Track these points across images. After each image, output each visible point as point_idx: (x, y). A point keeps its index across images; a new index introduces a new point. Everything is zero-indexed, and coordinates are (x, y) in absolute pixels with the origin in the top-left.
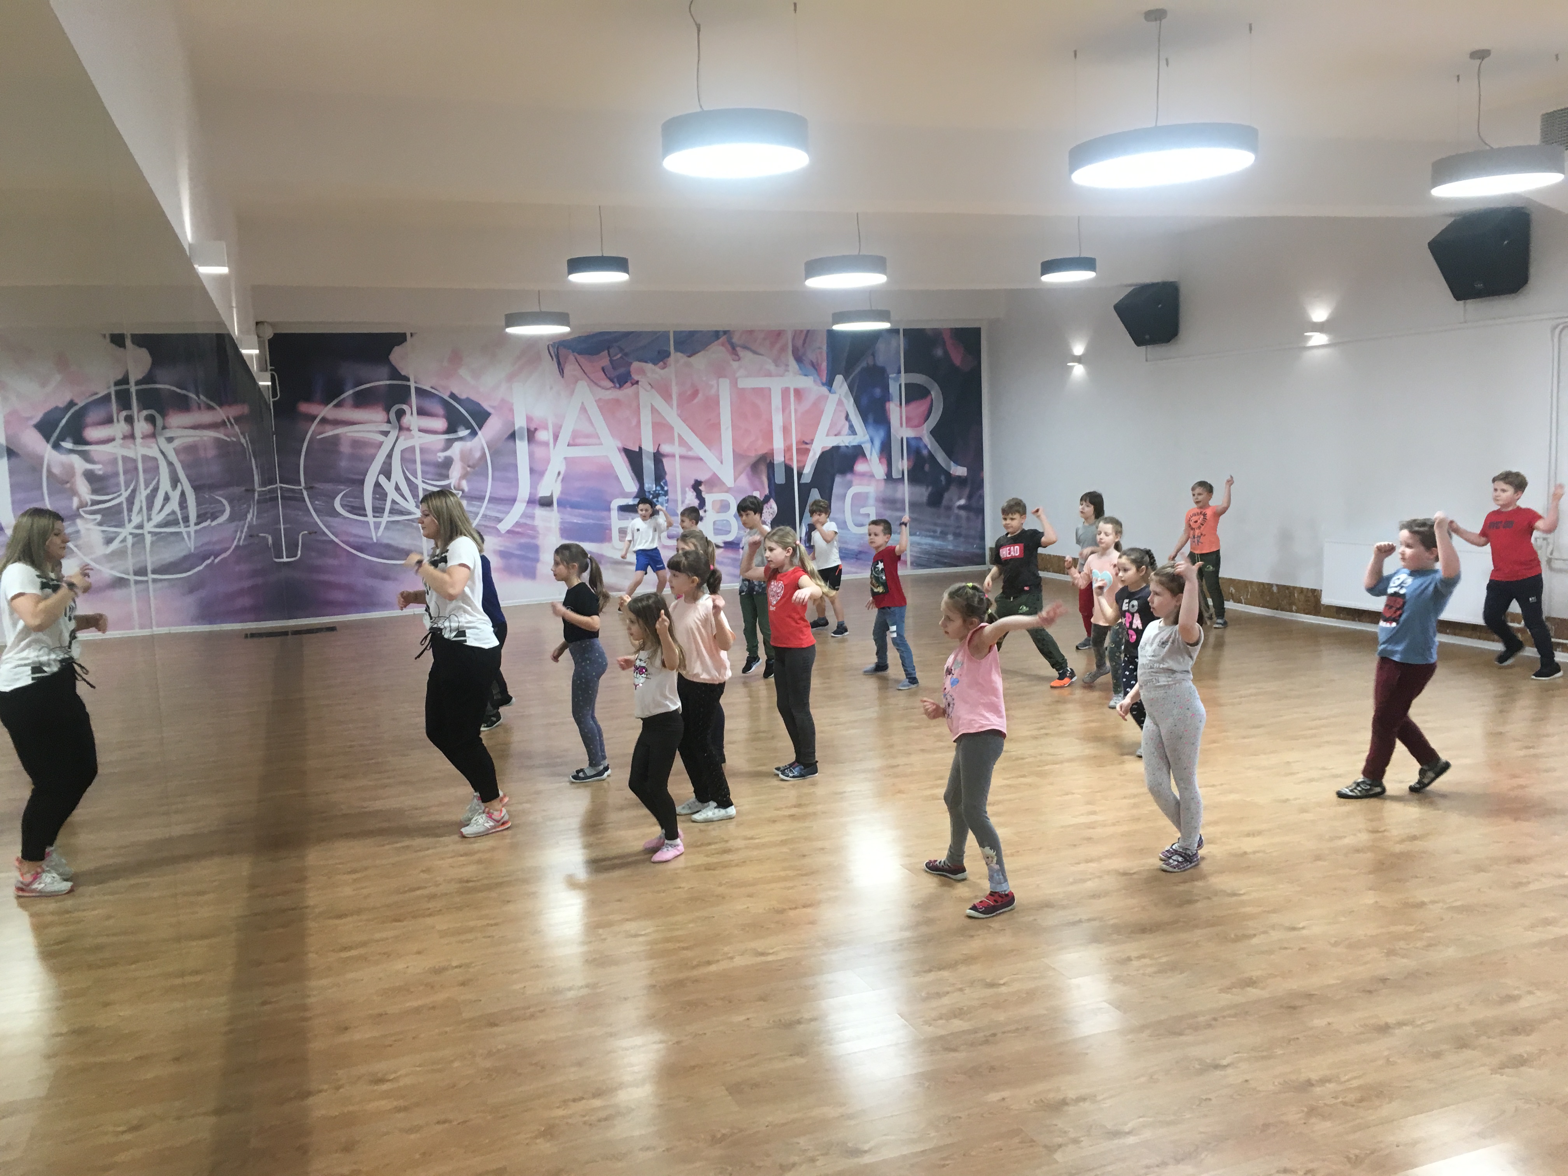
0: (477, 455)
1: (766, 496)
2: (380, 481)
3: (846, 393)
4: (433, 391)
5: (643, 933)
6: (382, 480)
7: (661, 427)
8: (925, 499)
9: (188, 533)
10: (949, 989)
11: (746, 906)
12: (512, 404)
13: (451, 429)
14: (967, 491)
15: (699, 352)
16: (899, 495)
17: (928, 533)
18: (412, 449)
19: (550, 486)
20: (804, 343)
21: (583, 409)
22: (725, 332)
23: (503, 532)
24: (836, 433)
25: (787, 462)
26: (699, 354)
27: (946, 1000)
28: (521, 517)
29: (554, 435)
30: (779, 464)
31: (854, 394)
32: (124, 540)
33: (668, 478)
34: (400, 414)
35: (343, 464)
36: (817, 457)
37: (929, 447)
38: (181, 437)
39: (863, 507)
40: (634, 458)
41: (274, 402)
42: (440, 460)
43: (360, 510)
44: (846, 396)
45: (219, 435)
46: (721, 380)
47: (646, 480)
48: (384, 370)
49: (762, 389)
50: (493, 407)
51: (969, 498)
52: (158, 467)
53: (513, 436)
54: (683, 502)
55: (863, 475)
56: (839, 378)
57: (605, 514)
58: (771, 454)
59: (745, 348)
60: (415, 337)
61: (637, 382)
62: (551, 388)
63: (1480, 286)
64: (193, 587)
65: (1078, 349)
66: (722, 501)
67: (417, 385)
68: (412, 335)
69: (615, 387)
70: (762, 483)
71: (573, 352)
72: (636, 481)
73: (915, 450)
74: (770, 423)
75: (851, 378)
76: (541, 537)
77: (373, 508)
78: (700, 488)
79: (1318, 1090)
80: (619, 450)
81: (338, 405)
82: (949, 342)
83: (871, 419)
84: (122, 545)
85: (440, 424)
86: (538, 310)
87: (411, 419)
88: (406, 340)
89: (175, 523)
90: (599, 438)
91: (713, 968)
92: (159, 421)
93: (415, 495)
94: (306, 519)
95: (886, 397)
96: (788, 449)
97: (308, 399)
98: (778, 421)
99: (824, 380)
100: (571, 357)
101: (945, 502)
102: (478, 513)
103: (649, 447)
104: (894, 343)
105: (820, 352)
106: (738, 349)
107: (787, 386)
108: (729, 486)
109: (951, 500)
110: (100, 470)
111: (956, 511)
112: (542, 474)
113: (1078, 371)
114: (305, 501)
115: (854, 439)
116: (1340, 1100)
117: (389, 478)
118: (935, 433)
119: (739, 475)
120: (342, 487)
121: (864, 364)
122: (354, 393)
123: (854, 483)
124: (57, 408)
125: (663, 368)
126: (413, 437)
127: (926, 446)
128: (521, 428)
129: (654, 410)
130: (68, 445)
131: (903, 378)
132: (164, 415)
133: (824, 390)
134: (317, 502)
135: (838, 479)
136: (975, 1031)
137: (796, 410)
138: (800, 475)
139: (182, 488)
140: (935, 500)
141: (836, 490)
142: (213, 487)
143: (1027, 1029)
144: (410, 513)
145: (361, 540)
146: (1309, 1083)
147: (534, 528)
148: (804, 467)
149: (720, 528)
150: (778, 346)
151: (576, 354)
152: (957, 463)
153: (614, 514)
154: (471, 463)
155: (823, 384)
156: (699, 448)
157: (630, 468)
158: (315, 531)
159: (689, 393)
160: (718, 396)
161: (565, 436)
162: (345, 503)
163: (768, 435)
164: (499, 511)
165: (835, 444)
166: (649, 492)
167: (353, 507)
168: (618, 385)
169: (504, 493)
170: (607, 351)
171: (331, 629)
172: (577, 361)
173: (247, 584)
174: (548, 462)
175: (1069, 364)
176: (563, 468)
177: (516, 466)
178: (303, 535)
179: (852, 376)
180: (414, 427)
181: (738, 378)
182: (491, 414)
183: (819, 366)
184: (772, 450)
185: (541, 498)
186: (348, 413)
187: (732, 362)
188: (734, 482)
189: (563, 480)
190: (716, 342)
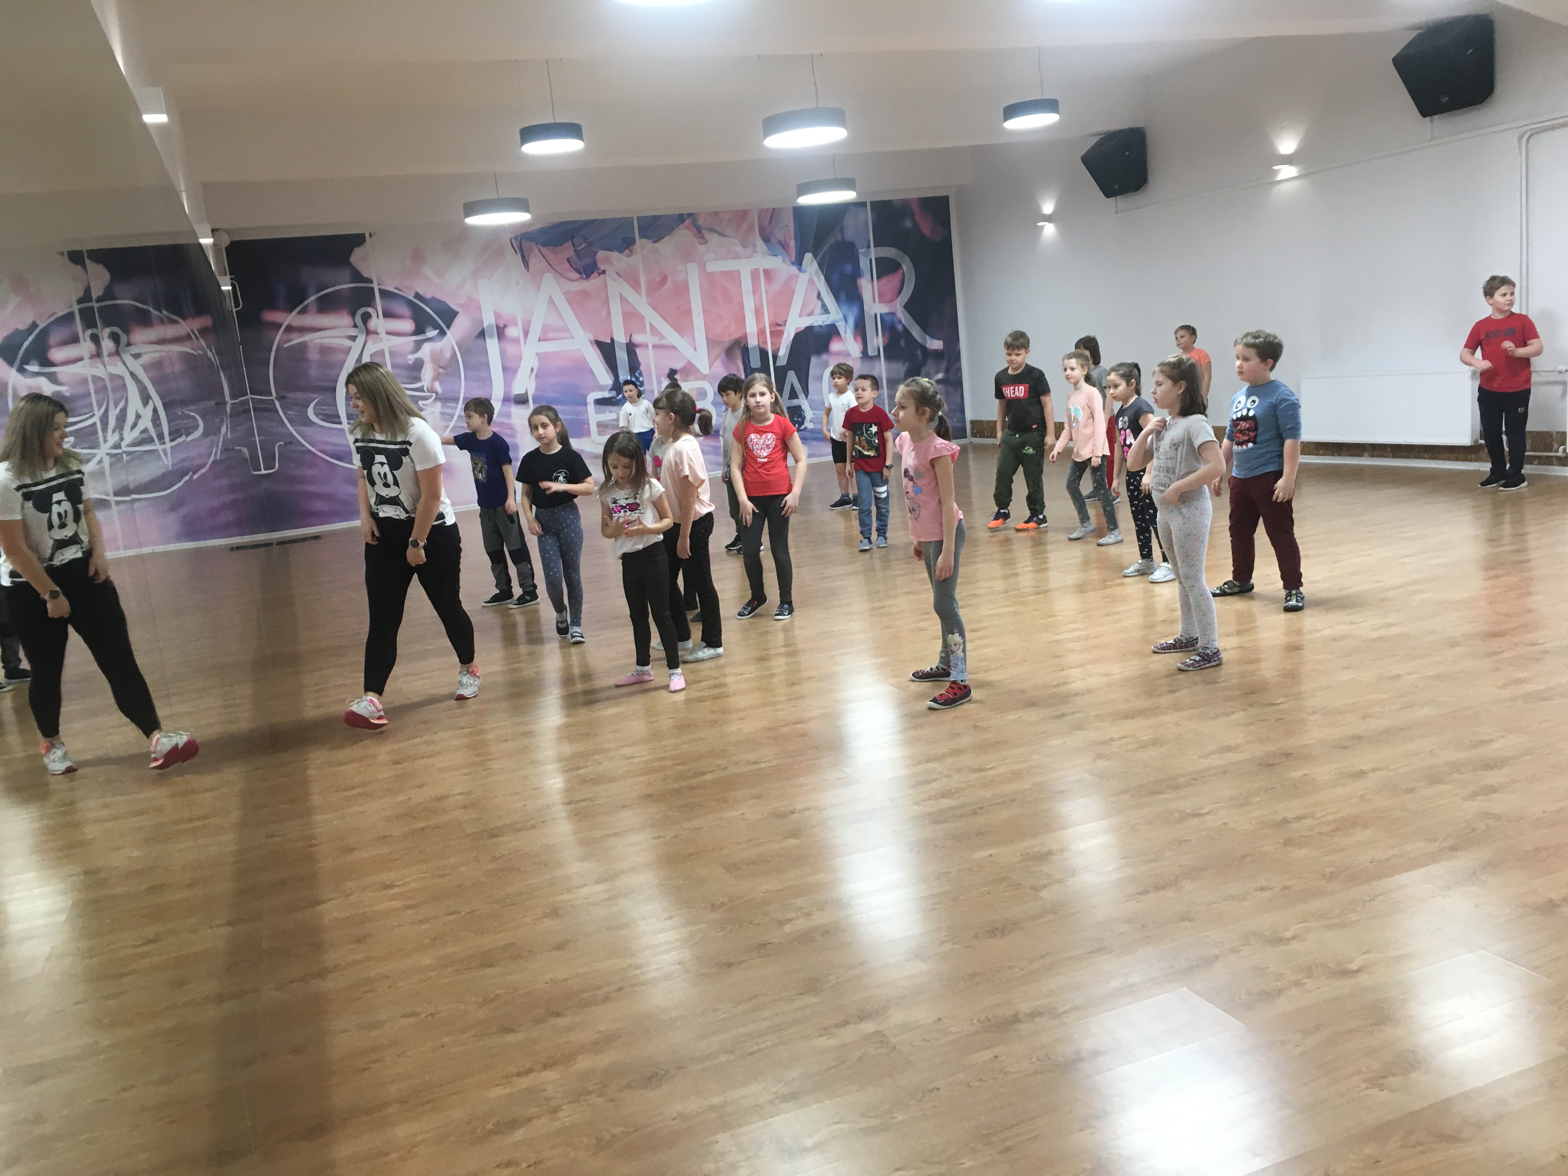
0: (448, 355)
3: (817, 271)
4: (396, 291)
5: (638, 755)
7: (631, 316)
8: (901, 373)
9: (165, 451)
10: (937, 777)
11: (737, 727)
12: (479, 302)
13: (419, 330)
14: (944, 364)
15: (662, 238)
18: (381, 353)
19: (524, 384)
20: (770, 222)
21: (551, 302)
22: (690, 215)
24: (809, 312)
25: (761, 345)
27: (934, 785)
30: (754, 348)
31: (825, 272)
32: (100, 462)
33: (642, 368)
34: (366, 317)
35: (314, 372)
36: (792, 338)
37: (903, 322)
38: (145, 353)
40: (607, 350)
41: (237, 312)
42: (410, 362)
43: (334, 418)
44: (817, 275)
45: (186, 348)
46: (689, 265)
47: (620, 372)
48: (346, 274)
49: (731, 272)
50: (460, 306)
51: (947, 371)
52: (125, 385)
53: (482, 334)
55: (837, 351)
56: (808, 256)
57: (582, 409)
58: (745, 337)
59: (712, 230)
61: (604, 272)
62: (517, 283)
63: (1445, 100)
64: (175, 504)
65: (1048, 208)
66: (699, 388)
67: (382, 287)
68: (370, 235)
69: (582, 278)
70: (738, 367)
71: (537, 244)
72: (611, 374)
73: (889, 326)
74: (741, 306)
75: (820, 256)
76: (519, 435)
77: (347, 415)
78: (676, 377)
79: (1295, 825)
80: (591, 343)
81: (303, 311)
82: (917, 212)
83: (843, 296)
84: (98, 467)
85: (408, 325)
86: (496, 197)
87: (377, 322)
88: (365, 241)
89: (151, 440)
90: (570, 331)
91: (708, 777)
92: (124, 338)
94: (280, 430)
95: (857, 273)
96: (761, 332)
97: (272, 306)
99: (793, 260)
100: (536, 250)
102: (454, 415)
103: (621, 338)
104: (861, 215)
105: (787, 230)
106: (703, 231)
108: (704, 372)
110: (67, 391)
112: (515, 371)
113: (1049, 230)
114: (277, 411)
116: (1316, 831)
118: (907, 307)
119: (714, 360)
120: (316, 396)
121: (832, 241)
122: (316, 299)
124: (17, 332)
125: (628, 256)
126: (381, 340)
127: (900, 321)
128: (490, 325)
129: (623, 299)
130: (33, 368)
131: (874, 253)
132: (127, 331)
133: (794, 269)
134: (290, 412)
135: (814, 360)
136: (963, 806)
137: (767, 292)
138: (775, 357)
139: (154, 403)
141: (813, 371)
142: (184, 403)
143: (1013, 801)
145: (338, 448)
146: (1286, 821)
147: (511, 427)
148: (779, 349)
150: (744, 227)
151: (539, 246)
152: (933, 336)
153: (591, 407)
154: (442, 364)
155: (793, 263)
156: (672, 337)
157: (603, 361)
158: (291, 441)
159: (658, 279)
160: (687, 282)
161: (535, 331)
162: (318, 412)
163: (741, 319)
165: (808, 325)
167: (327, 415)
168: (584, 276)
170: (570, 242)
171: (316, 537)
172: (541, 253)
173: (229, 498)
175: (1039, 224)
176: (535, 364)
177: (488, 364)
178: (279, 446)
179: (821, 253)
180: (381, 330)
181: (706, 262)
182: (458, 313)
183: (788, 245)
184: (746, 334)
185: (516, 395)
186: (313, 319)
187: (699, 246)
188: (710, 369)
189: (536, 376)
190: (681, 226)
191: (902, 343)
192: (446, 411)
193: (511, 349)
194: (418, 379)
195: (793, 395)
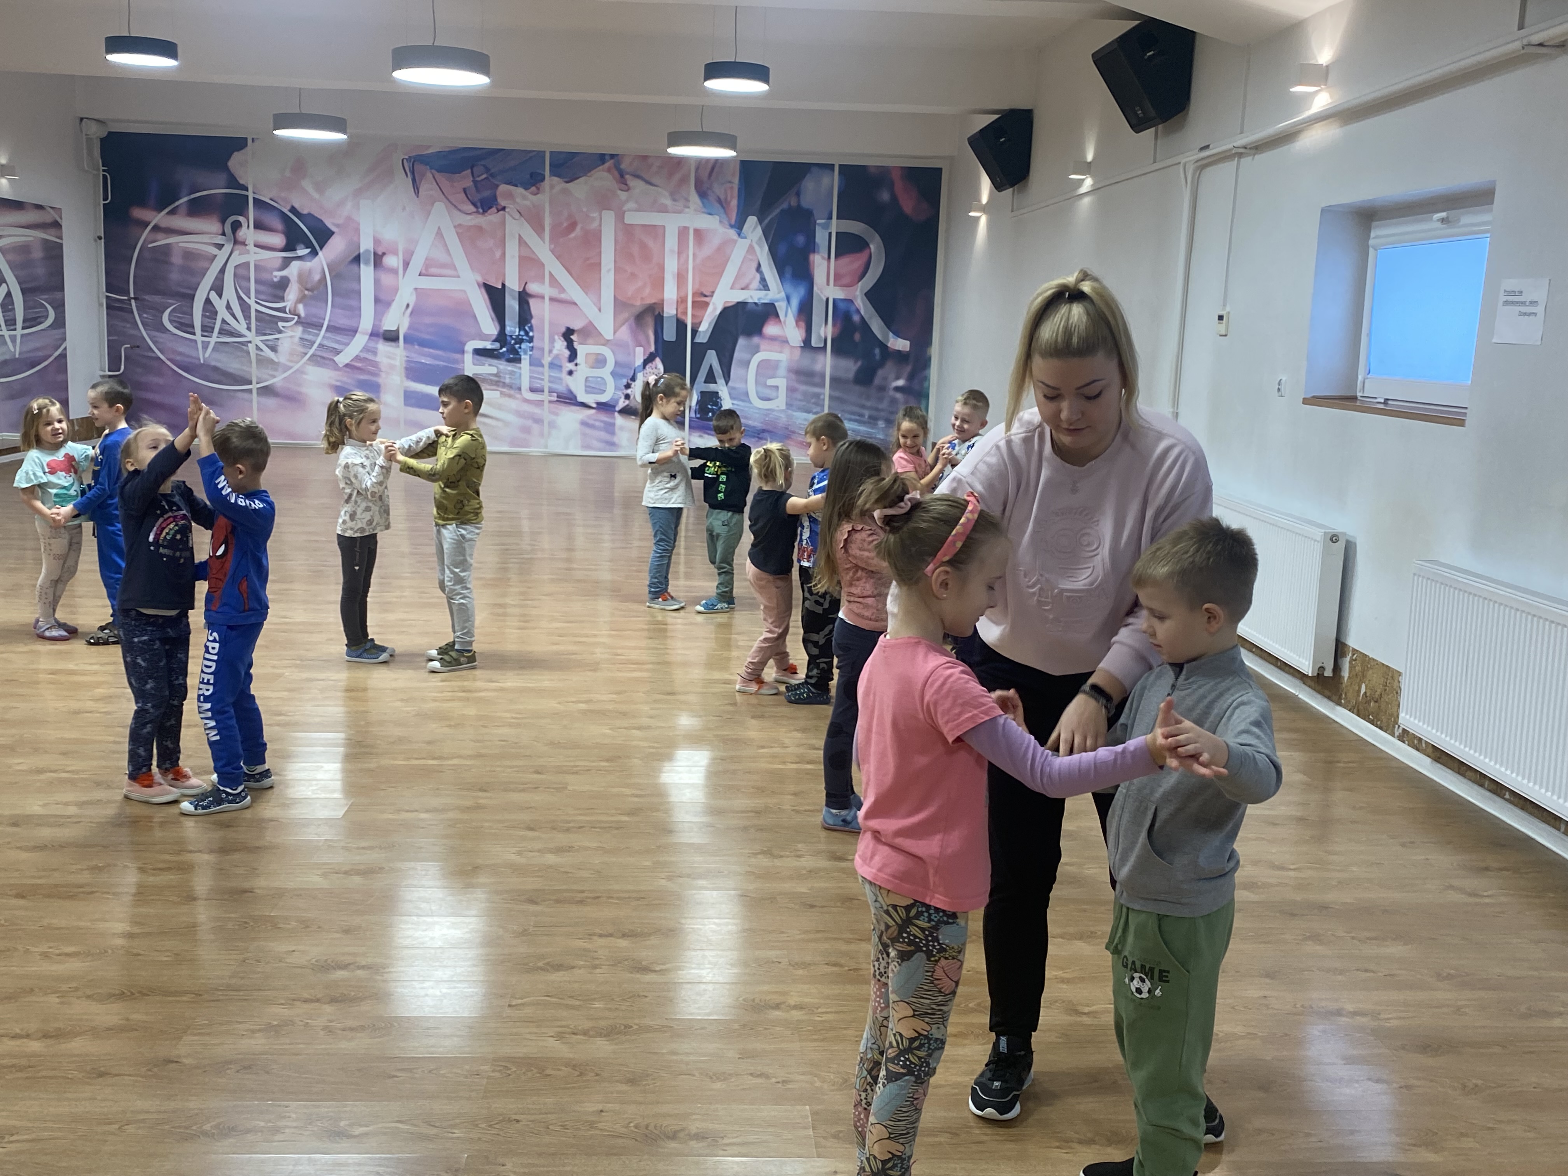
0: (317, 277)
1: (651, 354)
2: (211, 297)
3: (760, 239)
4: (272, 203)
6: (213, 296)
7: (529, 261)
8: (851, 375)
9: (13, 338)
12: (359, 224)
13: (289, 247)
14: (908, 369)
15: (580, 177)
16: (818, 367)
17: (853, 417)
18: (246, 265)
19: (396, 319)
20: (710, 177)
21: (439, 234)
22: (612, 156)
23: (341, 366)
24: (743, 286)
25: (679, 316)
26: (578, 181)
28: (361, 351)
29: (404, 261)
30: (670, 317)
31: (770, 240)
33: (533, 321)
34: (236, 226)
35: (175, 276)
36: (718, 312)
37: (862, 313)
38: (10, 235)
39: (772, 377)
40: (496, 296)
41: (103, 204)
42: (275, 280)
43: (188, 327)
44: (759, 243)
45: (48, 235)
46: (604, 212)
47: (507, 322)
48: (222, 178)
50: (337, 226)
51: (911, 378)
53: (357, 259)
54: (550, 351)
55: (773, 339)
56: (752, 220)
57: (458, 356)
58: (661, 304)
59: (638, 177)
60: (256, 142)
61: (504, 209)
62: (404, 209)
64: (14, 393)
65: (984, 195)
66: (597, 355)
67: (257, 196)
68: (253, 140)
69: (478, 212)
70: (647, 337)
71: (431, 168)
72: (497, 323)
74: (662, 268)
75: (766, 221)
76: (383, 375)
77: (202, 326)
78: (572, 337)
80: (479, 285)
81: (172, 212)
82: (899, 186)
83: (788, 270)
85: (278, 240)
87: (248, 233)
88: (246, 145)
90: (456, 269)
93: (247, 317)
94: (132, 332)
95: (811, 247)
96: (681, 301)
97: (142, 203)
98: (671, 266)
99: (733, 222)
100: (429, 175)
101: (877, 381)
102: (314, 342)
103: (513, 284)
104: (826, 181)
105: (730, 186)
106: (627, 177)
107: (687, 225)
108: (608, 338)
109: (885, 379)
111: (891, 393)
112: (388, 304)
113: (983, 222)
114: (132, 312)
115: (767, 295)
117: (220, 296)
118: (870, 295)
119: (621, 326)
120: (170, 301)
121: (785, 206)
122: (190, 201)
123: (762, 347)
125: (536, 194)
126: (248, 252)
127: (858, 311)
128: (367, 251)
131: (835, 225)
133: (732, 233)
134: (145, 315)
135: (742, 342)
137: (694, 255)
138: (694, 332)
139: (9, 289)
140: (865, 378)
141: (739, 353)
142: (40, 290)
144: (241, 335)
145: (186, 359)
147: (375, 364)
148: (700, 323)
149: (593, 385)
150: (677, 177)
151: (433, 171)
152: (897, 334)
153: (468, 357)
154: (309, 286)
155: (732, 226)
156: (574, 291)
157: (490, 307)
158: (138, 345)
159: (565, 225)
160: (601, 231)
161: (417, 263)
162: (173, 318)
163: (659, 283)
164: (338, 342)
165: (740, 299)
166: (511, 336)
167: (181, 323)
168: (481, 210)
169: (343, 322)
170: (469, 171)
172: (435, 179)
174: (396, 290)
176: (412, 300)
177: (359, 293)
178: (125, 349)
179: (769, 219)
180: (250, 242)
181: (624, 212)
182: (333, 233)
183: (728, 203)
184: (663, 300)
185: (386, 331)
186: (181, 222)
187: (619, 192)
188: (615, 332)
189: (412, 313)
190: (601, 167)
191: (857, 337)
192: (306, 336)
193: (387, 279)
194: (282, 299)
195: (711, 378)
